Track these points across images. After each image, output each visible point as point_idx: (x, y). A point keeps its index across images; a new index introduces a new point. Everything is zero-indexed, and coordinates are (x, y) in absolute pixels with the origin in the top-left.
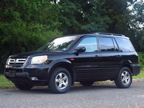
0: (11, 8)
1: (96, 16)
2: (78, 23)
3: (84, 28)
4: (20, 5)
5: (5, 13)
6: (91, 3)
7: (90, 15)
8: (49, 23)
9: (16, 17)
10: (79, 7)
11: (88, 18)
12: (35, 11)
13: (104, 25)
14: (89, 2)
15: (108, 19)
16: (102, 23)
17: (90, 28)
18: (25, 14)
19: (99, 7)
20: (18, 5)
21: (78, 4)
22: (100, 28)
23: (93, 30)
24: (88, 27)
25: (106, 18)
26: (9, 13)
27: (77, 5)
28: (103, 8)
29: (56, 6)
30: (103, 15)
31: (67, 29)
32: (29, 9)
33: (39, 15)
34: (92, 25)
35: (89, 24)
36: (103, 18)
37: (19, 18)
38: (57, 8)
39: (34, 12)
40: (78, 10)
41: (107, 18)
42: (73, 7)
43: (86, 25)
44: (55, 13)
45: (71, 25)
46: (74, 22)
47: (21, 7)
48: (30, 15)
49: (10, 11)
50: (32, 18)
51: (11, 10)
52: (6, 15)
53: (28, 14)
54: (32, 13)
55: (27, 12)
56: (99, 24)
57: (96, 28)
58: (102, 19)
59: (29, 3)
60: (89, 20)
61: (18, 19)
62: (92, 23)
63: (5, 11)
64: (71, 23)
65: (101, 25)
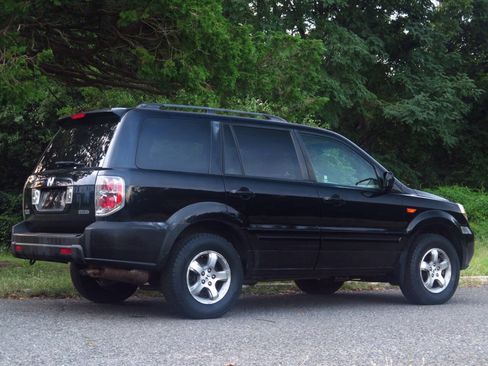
0: (184, 57)
1: (430, 73)
2: (375, 96)
3: (391, 112)
4: (209, 45)
5: (165, 71)
6: (415, 33)
7: (413, 72)
8: (291, 98)
9: (198, 82)
10: (376, 48)
11: (406, 79)
12: (249, 62)
13: (454, 104)
14: (410, 31)
15: (470, 82)
16: (451, 98)
17: (413, 113)
18: (222, 71)
19: (439, 47)
20: (202, 45)
21: (373, 38)
22: (443, 112)
23: (420, 118)
24: (405, 108)
25: (461, 83)
26: (178, 70)
27: (371, 43)
28: (451, 48)
29: (312, 47)
30: (452, 71)
31: (339, 116)
32: (234, 57)
33: (261, 73)
34: (418, 104)
35: (409, 98)
36: (451, 80)
37: (204, 86)
38: (316, 53)
39: (246, 65)
40: (372, 56)
41: (466, 81)
42: (358, 48)
43: (398, 104)
44: (307, 67)
45: (350, 104)
46: (360, 94)
47: (209, 52)
48: (237, 74)
49: (179, 66)
50: (242, 84)
51: (183, 62)
52: (168, 76)
53: (231, 73)
54: (240, 68)
55: (228, 67)
56: (441, 99)
57: (432, 113)
58: (449, 84)
59: (233, 40)
60: (409, 86)
61: (203, 89)
62: (416, 97)
63: (165, 65)
64: (353, 97)
65: (445, 104)
